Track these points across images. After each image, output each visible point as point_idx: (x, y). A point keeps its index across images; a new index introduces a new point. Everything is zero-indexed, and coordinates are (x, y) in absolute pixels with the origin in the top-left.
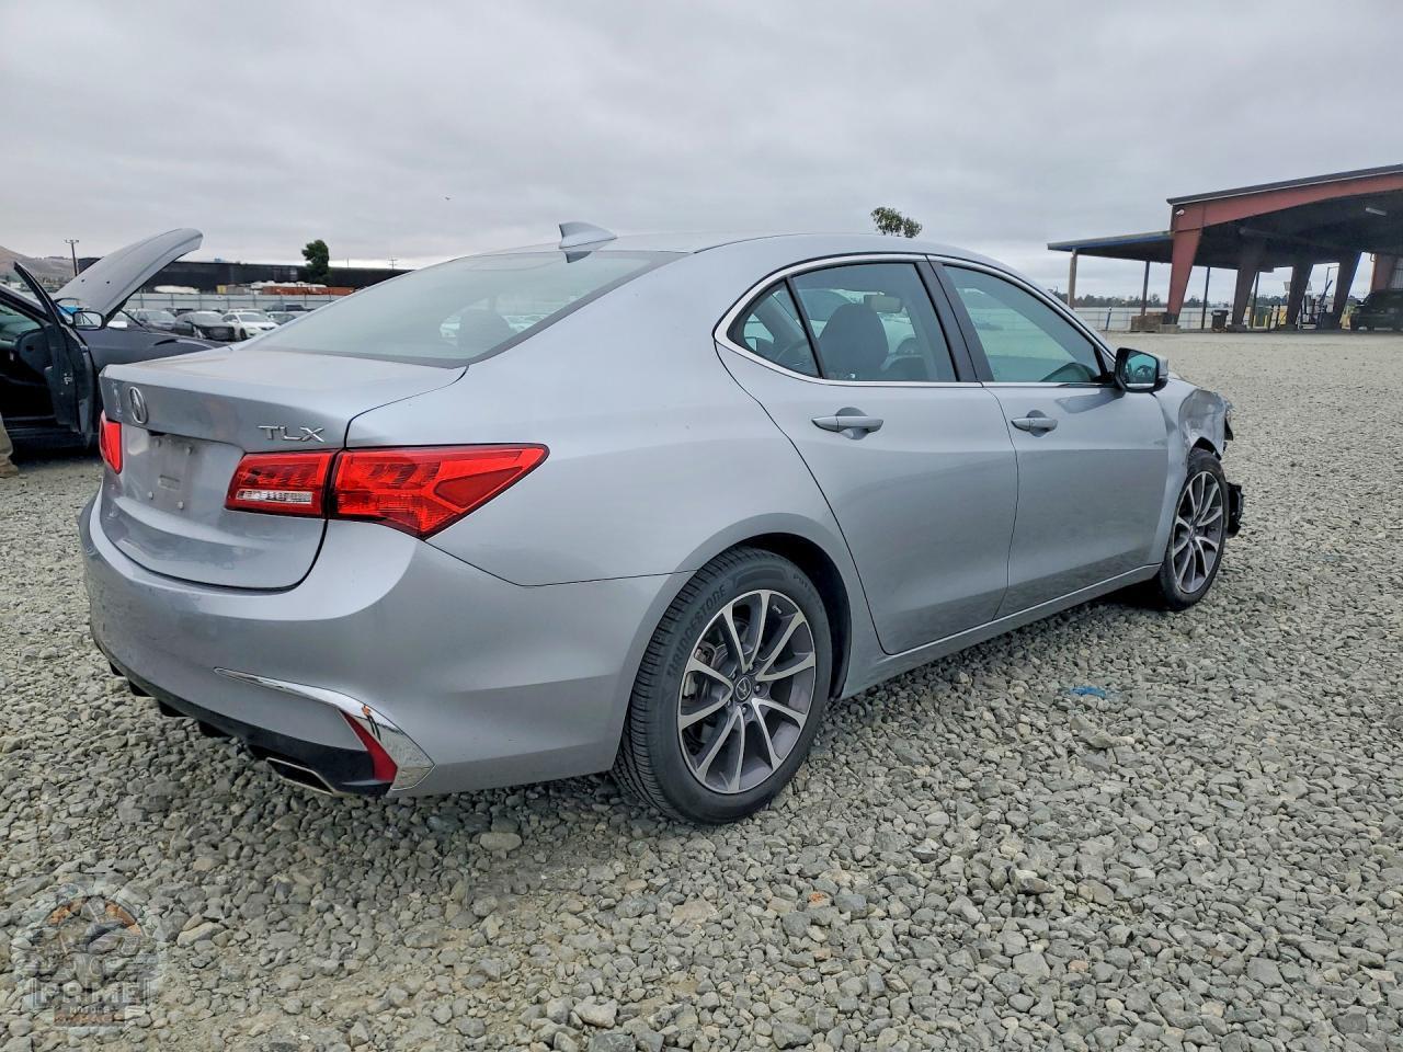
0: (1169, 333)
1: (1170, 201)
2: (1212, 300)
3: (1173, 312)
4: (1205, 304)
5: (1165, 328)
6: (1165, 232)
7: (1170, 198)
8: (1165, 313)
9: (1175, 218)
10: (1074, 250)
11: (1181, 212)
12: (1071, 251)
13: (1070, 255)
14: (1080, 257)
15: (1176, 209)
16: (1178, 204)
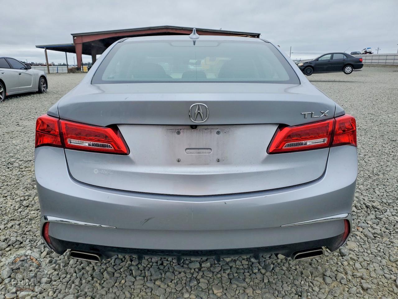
0: (79, 73)
1: (72, 34)
2: (69, 64)
3: (79, 67)
4: (67, 65)
5: (78, 72)
6: (72, 44)
7: (72, 33)
8: (77, 68)
9: (74, 40)
10: (45, 48)
11: (75, 38)
12: (44, 48)
13: (44, 50)
14: (47, 50)
15: (74, 37)
16: (74, 36)
